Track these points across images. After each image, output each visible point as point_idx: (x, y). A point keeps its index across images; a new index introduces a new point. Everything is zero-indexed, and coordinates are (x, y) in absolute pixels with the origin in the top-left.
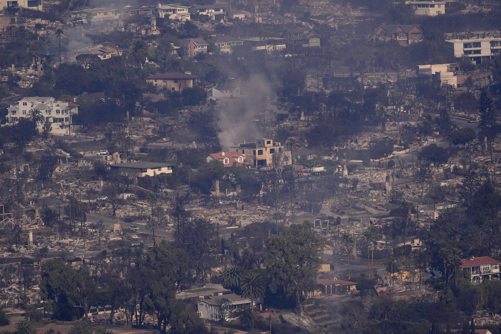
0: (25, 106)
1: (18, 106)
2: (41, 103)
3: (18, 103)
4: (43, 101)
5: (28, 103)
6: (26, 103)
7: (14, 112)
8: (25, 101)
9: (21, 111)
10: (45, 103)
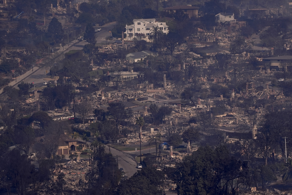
0: (139, 25)
1: (133, 26)
2: (149, 23)
3: (133, 23)
4: (150, 21)
5: (141, 23)
6: (140, 23)
7: (131, 30)
8: (139, 22)
9: (136, 29)
10: (152, 23)
